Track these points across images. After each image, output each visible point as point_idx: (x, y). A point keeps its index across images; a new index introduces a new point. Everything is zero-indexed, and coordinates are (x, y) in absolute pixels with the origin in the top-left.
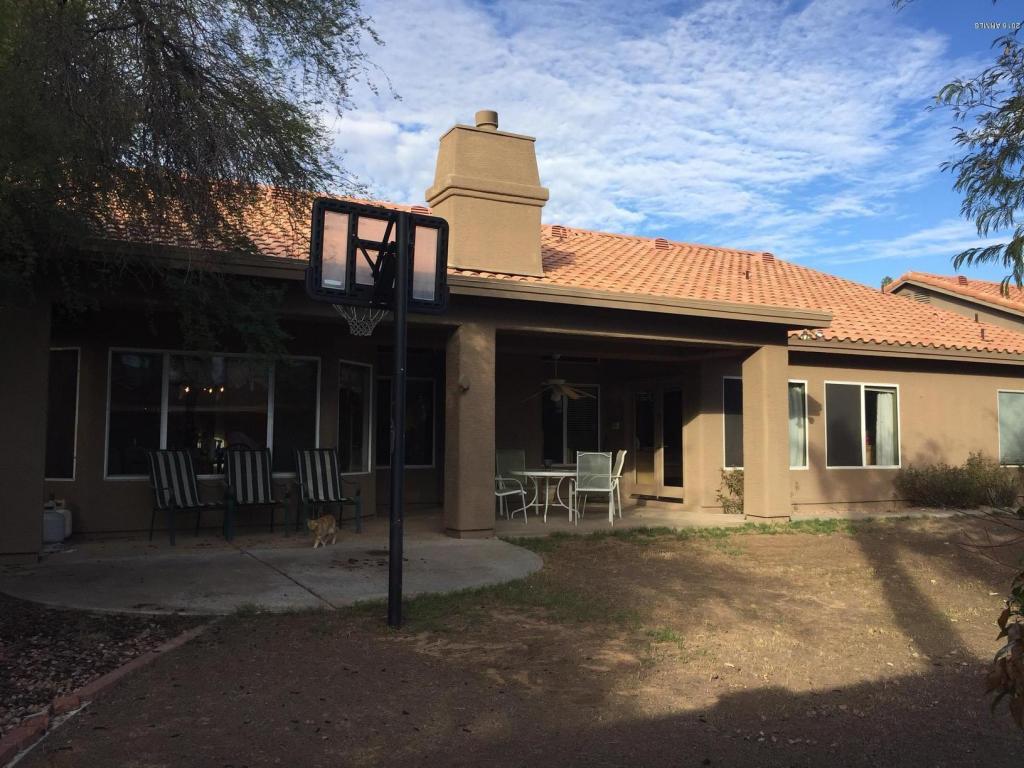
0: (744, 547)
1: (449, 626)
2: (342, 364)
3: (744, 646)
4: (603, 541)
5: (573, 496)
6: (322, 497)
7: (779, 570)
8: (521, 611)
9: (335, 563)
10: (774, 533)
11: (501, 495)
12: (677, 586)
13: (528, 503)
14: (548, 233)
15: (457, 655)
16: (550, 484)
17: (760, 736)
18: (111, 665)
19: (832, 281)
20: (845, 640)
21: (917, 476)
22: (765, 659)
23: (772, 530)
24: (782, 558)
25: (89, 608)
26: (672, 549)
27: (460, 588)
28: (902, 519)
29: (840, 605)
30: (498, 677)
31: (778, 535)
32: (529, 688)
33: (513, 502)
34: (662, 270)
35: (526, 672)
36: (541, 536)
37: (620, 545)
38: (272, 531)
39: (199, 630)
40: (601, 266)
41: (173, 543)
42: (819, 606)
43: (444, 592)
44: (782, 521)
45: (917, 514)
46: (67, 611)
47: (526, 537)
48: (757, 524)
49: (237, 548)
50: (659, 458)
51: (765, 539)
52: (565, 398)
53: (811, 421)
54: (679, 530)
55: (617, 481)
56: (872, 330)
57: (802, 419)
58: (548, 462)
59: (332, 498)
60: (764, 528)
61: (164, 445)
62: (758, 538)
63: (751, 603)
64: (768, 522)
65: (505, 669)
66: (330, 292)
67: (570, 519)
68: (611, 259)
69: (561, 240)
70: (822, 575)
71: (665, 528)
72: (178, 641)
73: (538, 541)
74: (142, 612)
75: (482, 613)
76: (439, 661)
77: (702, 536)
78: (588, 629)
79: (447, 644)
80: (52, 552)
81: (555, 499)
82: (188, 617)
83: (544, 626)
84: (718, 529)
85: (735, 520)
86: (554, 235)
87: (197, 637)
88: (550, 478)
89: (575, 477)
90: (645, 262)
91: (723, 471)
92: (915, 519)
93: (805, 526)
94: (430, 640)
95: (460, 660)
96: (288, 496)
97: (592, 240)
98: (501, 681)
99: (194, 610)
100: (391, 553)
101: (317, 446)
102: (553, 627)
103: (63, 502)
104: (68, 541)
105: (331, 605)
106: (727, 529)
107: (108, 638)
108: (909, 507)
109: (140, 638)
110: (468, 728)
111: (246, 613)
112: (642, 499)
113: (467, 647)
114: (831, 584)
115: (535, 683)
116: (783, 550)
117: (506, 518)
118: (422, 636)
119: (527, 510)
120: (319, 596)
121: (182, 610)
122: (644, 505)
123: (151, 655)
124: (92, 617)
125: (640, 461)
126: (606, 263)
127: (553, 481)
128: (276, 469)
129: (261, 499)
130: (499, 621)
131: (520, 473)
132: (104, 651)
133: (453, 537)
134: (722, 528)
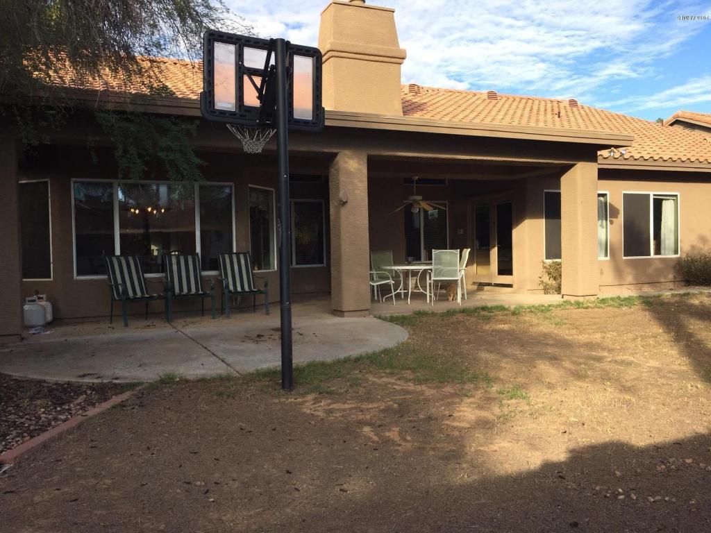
0: (566, 319)
1: (332, 389)
2: (250, 187)
3: (583, 402)
4: (454, 317)
5: (430, 284)
6: (239, 289)
7: (597, 337)
8: (392, 374)
9: (246, 338)
10: (587, 308)
11: (375, 284)
12: (517, 351)
13: (395, 290)
14: (406, 90)
15: (338, 414)
16: (412, 277)
17: (620, 494)
18: (43, 429)
19: (623, 118)
20: (668, 394)
21: (692, 262)
22: (605, 414)
23: (585, 306)
24: (597, 326)
25: (43, 378)
26: (510, 322)
27: (342, 356)
28: (685, 295)
29: (653, 363)
30: (372, 435)
31: (590, 310)
32: (400, 445)
33: (385, 290)
34: (493, 113)
35: (397, 429)
36: (405, 314)
37: (468, 320)
38: (203, 315)
39: (125, 396)
40: (447, 111)
41: (126, 325)
42: (637, 365)
43: (329, 360)
44: (592, 299)
45: (694, 290)
46: (27, 381)
47: (395, 315)
48: (573, 302)
49: (174, 328)
50: (494, 252)
51: (581, 313)
52: (422, 210)
53: (612, 222)
54: (513, 307)
55: (463, 272)
56: (659, 151)
57: (604, 222)
58: (410, 259)
59: (247, 289)
60: (578, 304)
61: (118, 252)
62: (575, 313)
63: (581, 364)
64: (581, 299)
65: (379, 427)
66: (223, 113)
67: (428, 301)
68: (455, 107)
69: (416, 95)
70: (634, 339)
71: (501, 306)
72: (106, 405)
73: (404, 318)
74: (85, 381)
75: (360, 376)
76: (322, 419)
77: (531, 312)
78: (448, 389)
79: (330, 404)
80: (35, 334)
81: (416, 287)
82: (119, 384)
83: (411, 387)
84: (543, 306)
85: (554, 299)
86: (411, 91)
87: (122, 401)
88: (412, 270)
89: (431, 270)
90: (480, 108)
91: (544, 263)
92: (694, 294)
93: (612, 303)
94: (316, 401)
95: (340, 418)
96: (212, 289)
97: (439, 95)
98: (376, 438)
99: (126, 378)
100: (282, 329)
101: (235, 251)
102: (419, 388)
103: (44, 296)
104: (48, 325)
105: (237, 372)
106: (550, 306)
107: (50, 403)
108: (685, 286)
109: (75, 402)
110: (345, 487)
111: (167, 381)
112: (481, 286)
113: (346, 406)
114: (642, 346)
115: (405, 440)
116: (597, 320)
117: (379, 302)
118: (310, 397)
119: (395, 295)
120: (228, 365)
121: (117, 379)
122: (482, 290)
123: (79, 419)
124: (45, 385)
125: (480, 257)
126: (451, 109)
127: (414, 273)
128: (204, 269)
129: (193, 291)
130: (374, 383)
131: (389, 268)
132: (42, 415)
133: (339, 316)
134: (546, 305)
